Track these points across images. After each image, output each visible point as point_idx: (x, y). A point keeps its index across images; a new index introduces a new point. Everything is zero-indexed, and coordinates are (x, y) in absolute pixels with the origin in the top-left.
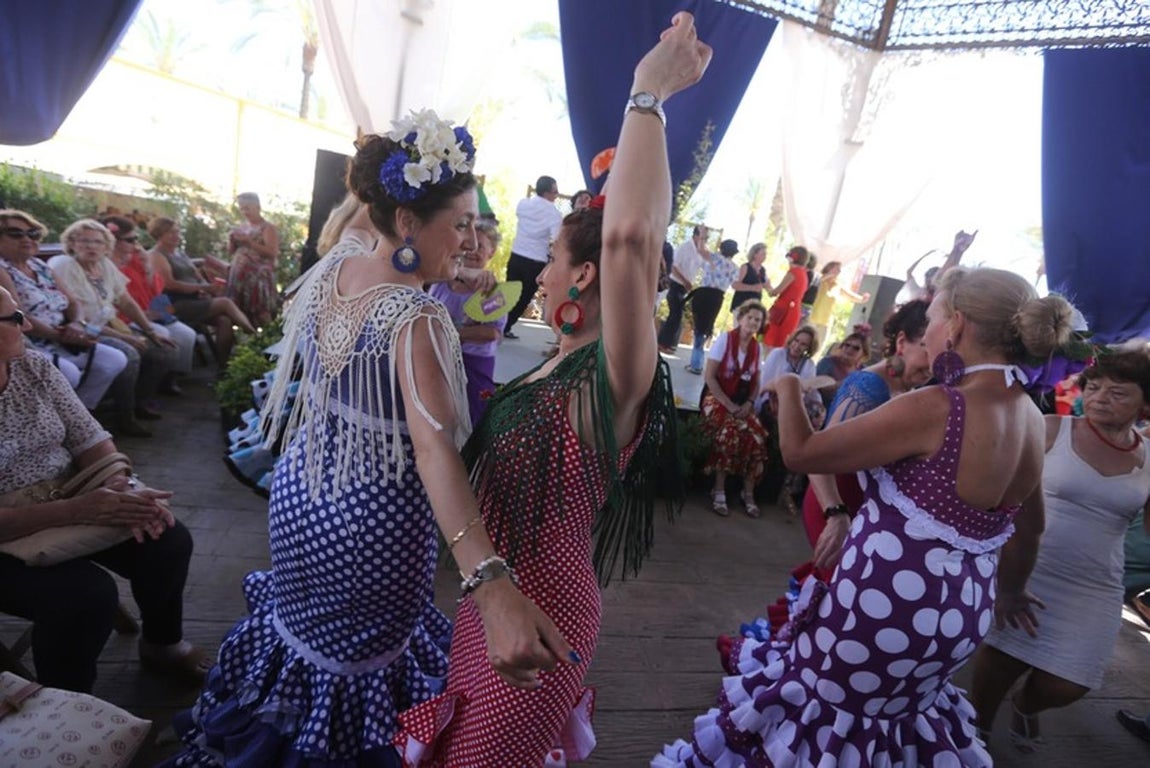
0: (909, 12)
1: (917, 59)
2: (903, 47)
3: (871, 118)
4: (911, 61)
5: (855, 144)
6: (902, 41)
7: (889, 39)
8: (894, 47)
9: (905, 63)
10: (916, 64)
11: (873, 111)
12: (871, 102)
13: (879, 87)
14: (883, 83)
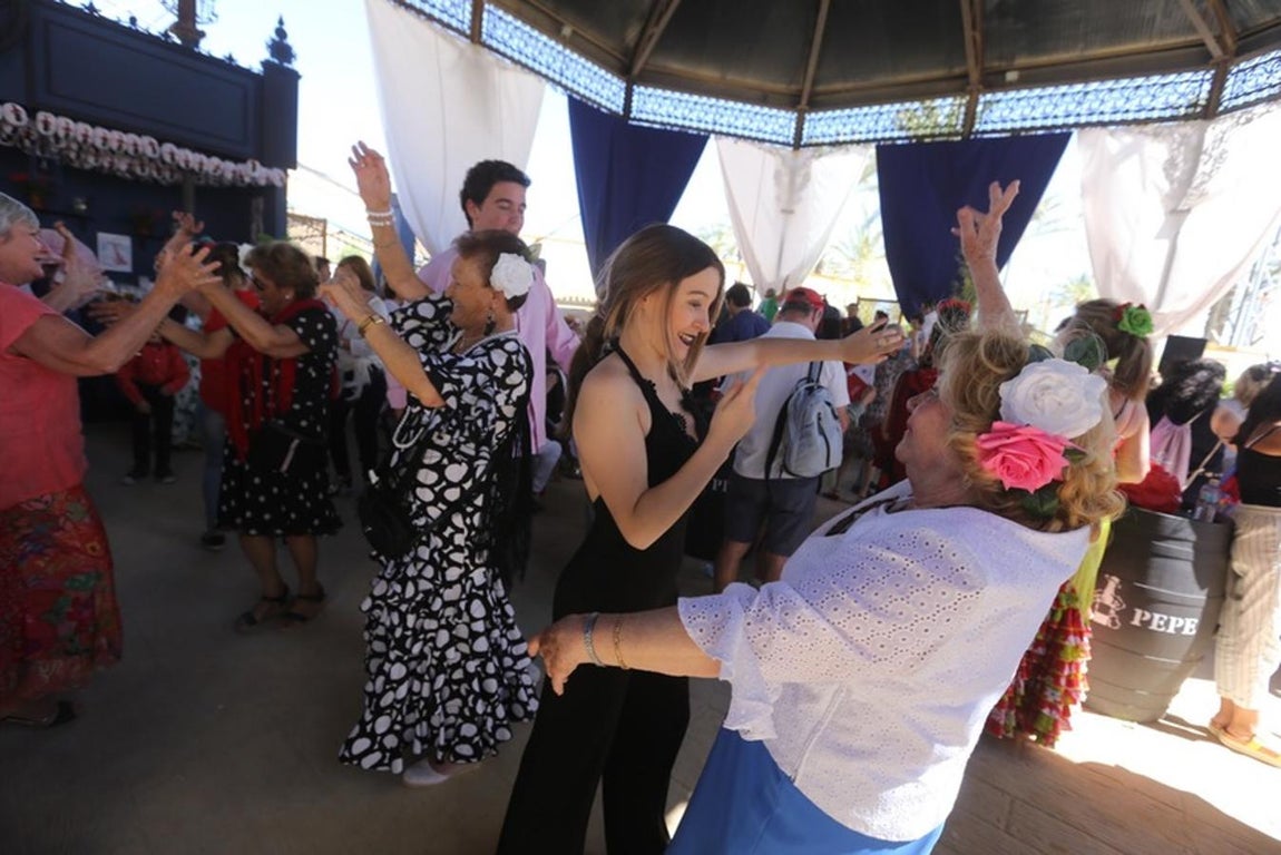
0: (1241, 74)
1: (1250, 116)
2: (1235, 108)
3: (1206, 178)
4: (1243, 120)
5: (1182, 212)
6: (1235, 102)
7: (1221, 104)
8: (1228, 111)
9: (1237, 123)
10: (1249, 121)
11: (1208, 171)
12: (1205, 163)
13: (1213, 149)
14: (1217, 145)
